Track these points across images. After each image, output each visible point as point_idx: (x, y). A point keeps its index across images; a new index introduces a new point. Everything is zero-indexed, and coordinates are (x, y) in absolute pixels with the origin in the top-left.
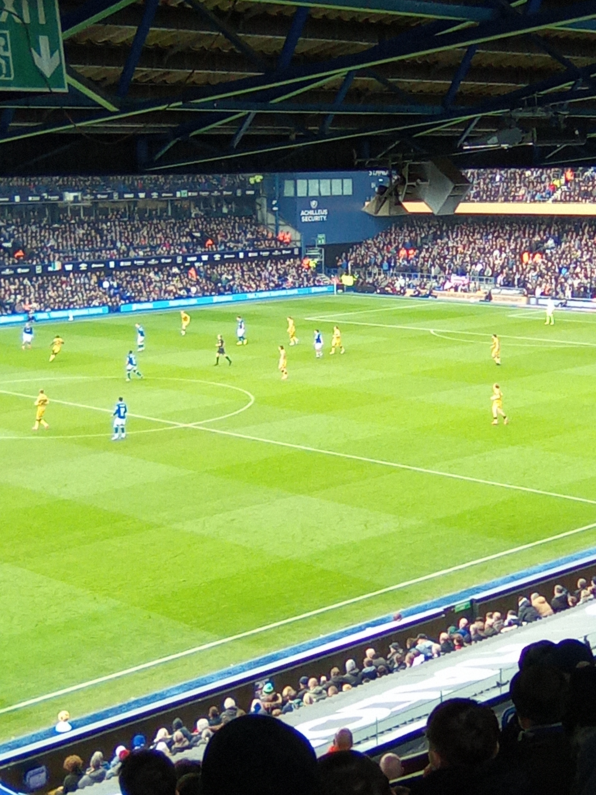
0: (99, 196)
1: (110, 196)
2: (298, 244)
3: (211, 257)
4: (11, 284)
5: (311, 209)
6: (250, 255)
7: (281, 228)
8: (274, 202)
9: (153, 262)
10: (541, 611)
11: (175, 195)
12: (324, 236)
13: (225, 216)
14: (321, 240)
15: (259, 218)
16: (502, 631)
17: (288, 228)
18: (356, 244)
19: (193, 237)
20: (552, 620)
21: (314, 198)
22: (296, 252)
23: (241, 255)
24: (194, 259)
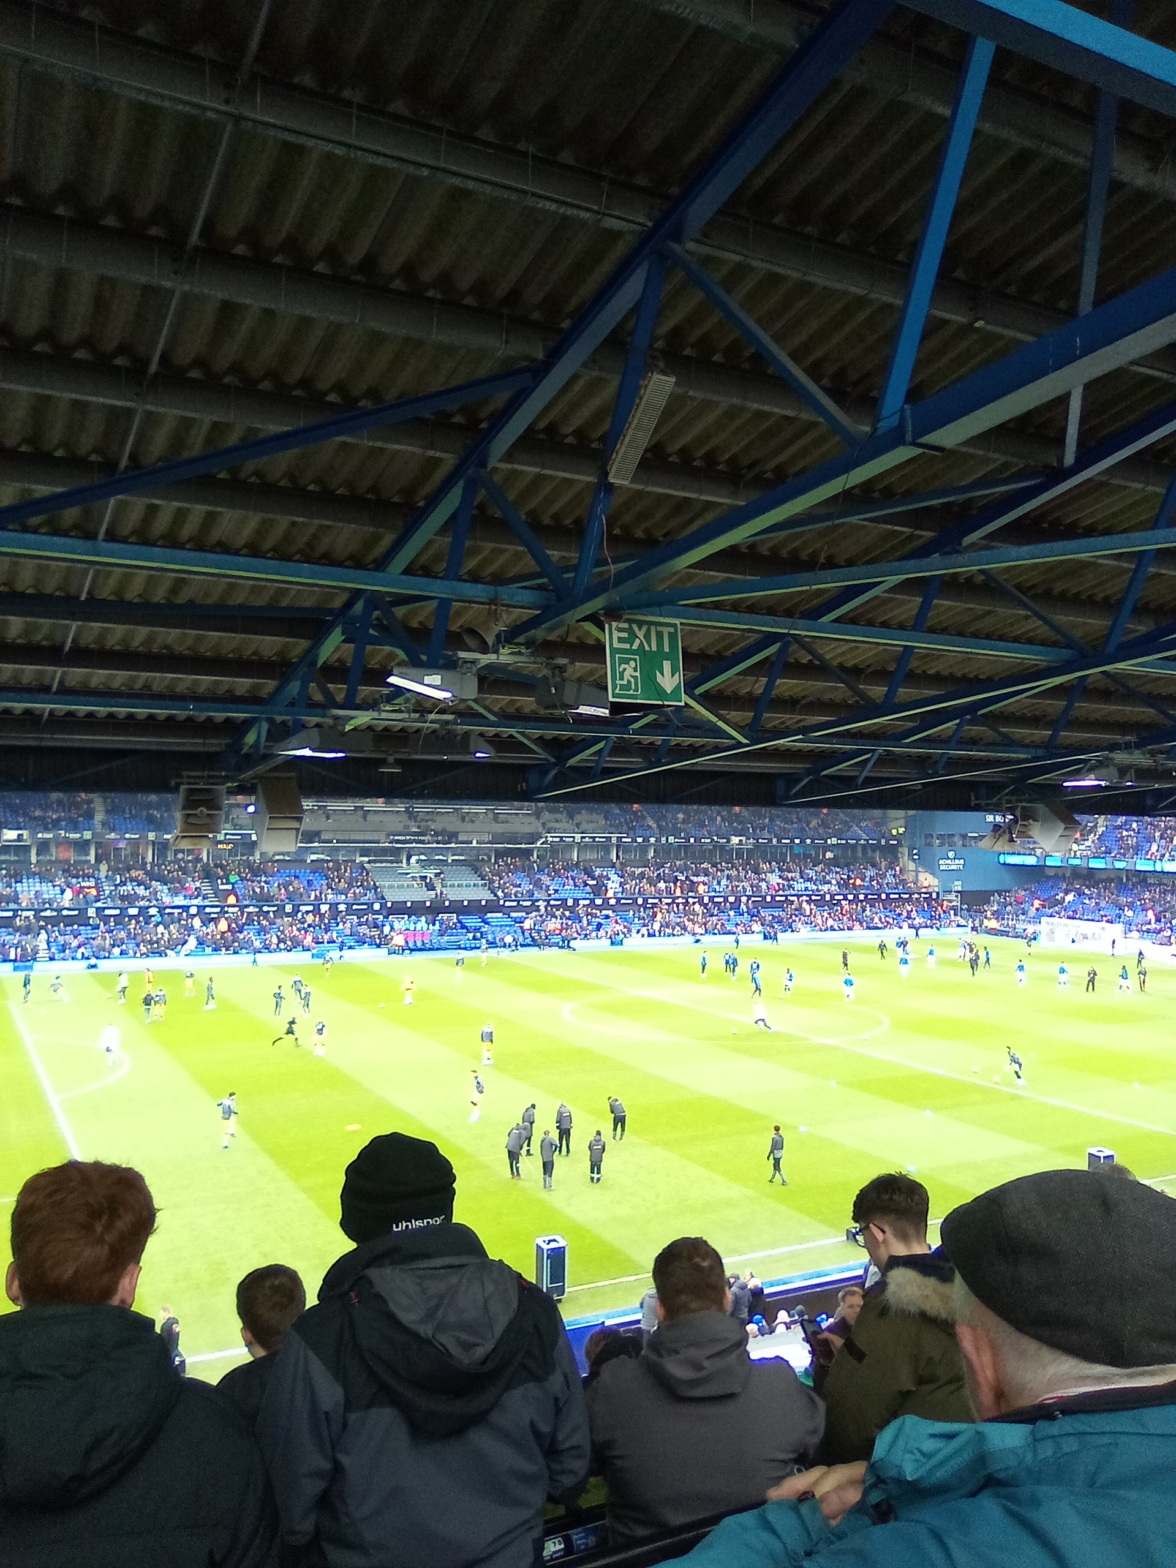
0: (760, 841)
1: (770, 840)
2: (936, 889)
3: (856, 896)
5: (949, 858)
6: (892, 896)
7: (920, 874)
8: (915, 852)
11: (826, 842)
12: (960, 882)
14: (958, 886)
15: (901, 865)
17: (927, 875)
21: (950, 849)
22: (934, 896)
23: (884, 896)
24: (841, 897)
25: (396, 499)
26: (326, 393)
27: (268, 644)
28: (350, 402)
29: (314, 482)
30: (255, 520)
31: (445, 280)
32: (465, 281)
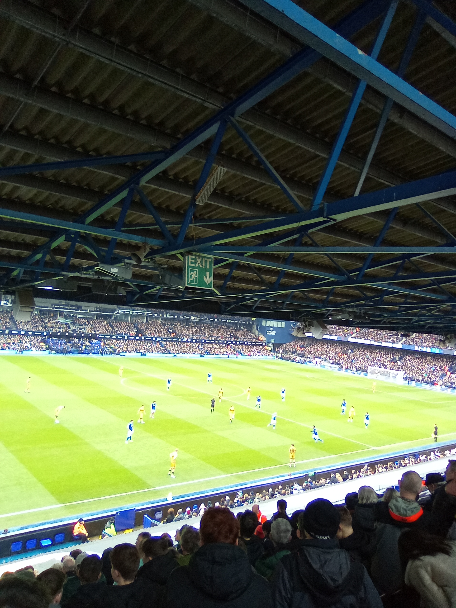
0: (202, 319)
1: (206, 319)
2: (265, 342)
3: (236, 342)
4: (170, 344)
5: (270, 330)
6: (249, 343)
7: (260, 336)
8: (258, 327)
9: (217, 342)
10: (339, 480)
12: (274, 340)
13: (242, 330)
15: (253, 332)
16: (325, 485)
17: (262, 336)
18: (284, 344)
19: (231, 335)
20: (343, 483)
21: (272, 327)
23: (246, 343)
24: (230, 342)
25: (96, 190)
26: (77, 148)
27: (29, 238)
28: (86, 152)
29: (64, 179)
30: (34, 191)
31: (136, 114)
32: (144, 115)
